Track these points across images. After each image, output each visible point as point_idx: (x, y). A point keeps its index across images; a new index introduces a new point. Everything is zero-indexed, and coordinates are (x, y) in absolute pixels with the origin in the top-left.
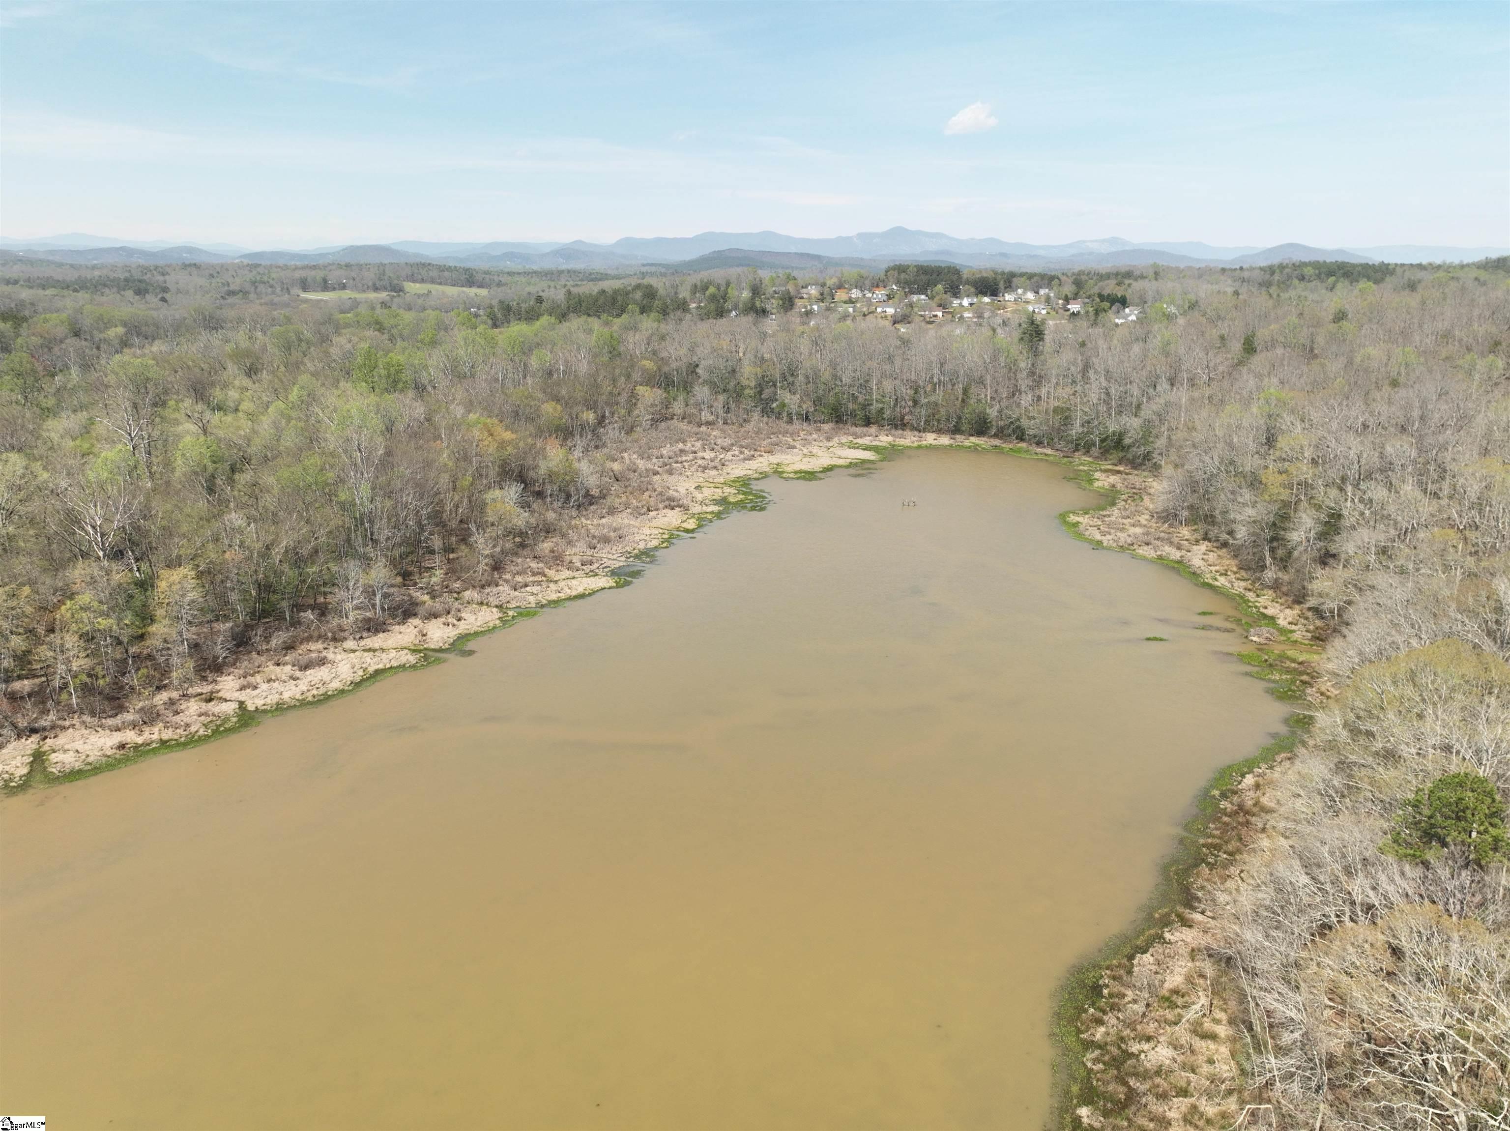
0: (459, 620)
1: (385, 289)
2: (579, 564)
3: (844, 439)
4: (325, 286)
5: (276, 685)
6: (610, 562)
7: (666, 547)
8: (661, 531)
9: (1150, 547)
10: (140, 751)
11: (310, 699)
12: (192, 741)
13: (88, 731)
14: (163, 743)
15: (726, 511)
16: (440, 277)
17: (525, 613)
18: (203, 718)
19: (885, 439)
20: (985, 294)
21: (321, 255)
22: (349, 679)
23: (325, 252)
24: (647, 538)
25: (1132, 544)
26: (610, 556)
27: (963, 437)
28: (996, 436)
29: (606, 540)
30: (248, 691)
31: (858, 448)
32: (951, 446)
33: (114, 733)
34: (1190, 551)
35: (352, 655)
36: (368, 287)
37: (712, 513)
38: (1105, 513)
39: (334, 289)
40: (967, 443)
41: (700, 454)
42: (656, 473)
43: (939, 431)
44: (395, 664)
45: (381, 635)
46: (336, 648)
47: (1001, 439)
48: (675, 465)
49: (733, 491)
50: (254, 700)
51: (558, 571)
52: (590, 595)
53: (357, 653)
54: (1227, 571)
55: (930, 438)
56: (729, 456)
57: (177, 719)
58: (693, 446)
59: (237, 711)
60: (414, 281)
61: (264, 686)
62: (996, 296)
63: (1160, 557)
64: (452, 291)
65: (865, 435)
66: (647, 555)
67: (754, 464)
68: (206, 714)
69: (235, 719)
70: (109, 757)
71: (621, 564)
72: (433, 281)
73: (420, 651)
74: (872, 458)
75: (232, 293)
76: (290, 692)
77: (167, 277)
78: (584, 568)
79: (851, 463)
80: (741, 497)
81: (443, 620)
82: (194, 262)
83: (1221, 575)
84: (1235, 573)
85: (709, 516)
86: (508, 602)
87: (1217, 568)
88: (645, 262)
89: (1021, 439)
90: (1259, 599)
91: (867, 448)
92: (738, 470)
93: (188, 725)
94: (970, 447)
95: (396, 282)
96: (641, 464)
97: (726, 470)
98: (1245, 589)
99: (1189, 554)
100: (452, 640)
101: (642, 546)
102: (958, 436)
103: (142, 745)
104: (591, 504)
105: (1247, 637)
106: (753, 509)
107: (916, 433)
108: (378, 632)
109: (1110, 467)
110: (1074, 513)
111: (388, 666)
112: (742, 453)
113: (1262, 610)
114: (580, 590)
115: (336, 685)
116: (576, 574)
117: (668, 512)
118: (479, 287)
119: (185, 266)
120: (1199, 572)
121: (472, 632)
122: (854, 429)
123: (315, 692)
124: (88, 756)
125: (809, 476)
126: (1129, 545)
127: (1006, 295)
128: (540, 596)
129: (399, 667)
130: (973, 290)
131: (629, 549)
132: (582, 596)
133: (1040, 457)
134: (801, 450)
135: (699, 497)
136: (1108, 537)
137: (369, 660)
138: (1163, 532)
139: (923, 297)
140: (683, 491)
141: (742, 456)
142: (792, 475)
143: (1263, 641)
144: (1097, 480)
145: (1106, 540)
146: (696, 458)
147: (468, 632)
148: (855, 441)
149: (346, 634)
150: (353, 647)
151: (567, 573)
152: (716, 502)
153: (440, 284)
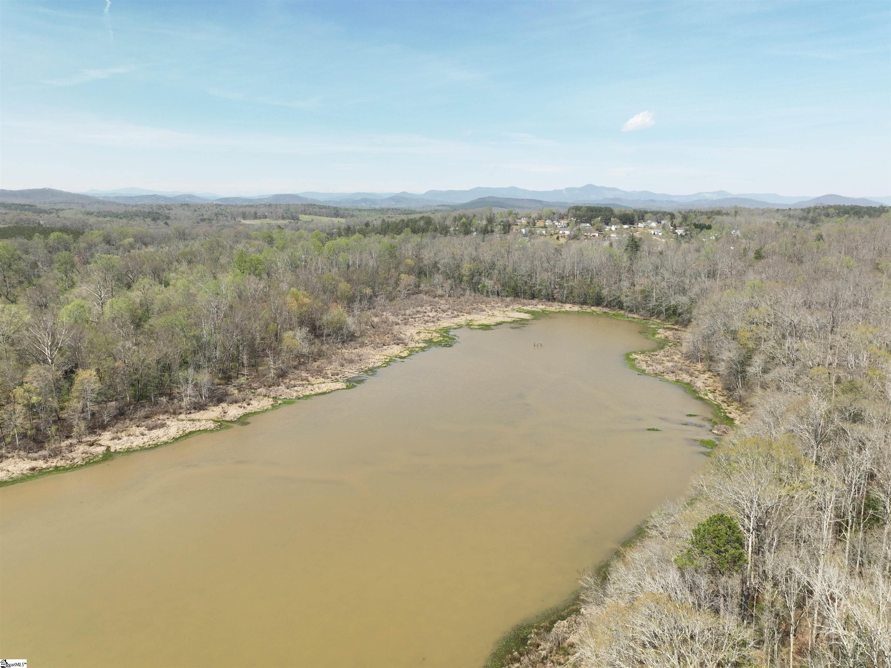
0: (249, 404)
1: (289, 218)
2: (330, 375)
3: (516, 307)
4: (255, 216)
5: (131, 438)
6: (349, 374)
7: (385, 367)
8: (386, 357)
9: (674, 374)
10: (42, 472)
11: (147, 446)
12: (73, 467)
13: (19, 460)
14: (56, 468)
15: (429, 347)
16: (320, 212)
17: (288, 402)
18: (84, 455)
19: (540, 307)
20: (624, 223)
21: (260, 199)
22: (173, 436)
23: (262, 198)
24: (376, 361)
25: (663, 373)
26: (351, 371)
27: (587, 306)
28: (606, 306)
29: (351, 361)
30: (116, 440)
31: (522, 312)
32: (578, 312)
33: (33, 461)
34: (697, 378)
35: (181, 423)
36: (279, 217)
37: (420, 347)
38: (655, 353)
39: (260, 218)
40: (589, 310)
41: (428, 314)
42: (397, 324)
43: (574, 303)
44: (202, 428)
45: (202, 412)
46: (173, 418)
47: (610, 308)
48: (411, 319)
49: (438, 335)
50: (116, 446)
51: (316, 378)
52: (329, 392)
53: (184, 422)
54: (715, 390)
55: (567, 307)
56: (444, 315)
57: (70, 455)
58: (426, 309)
59: (104, 451)
60: (305, 214)
61: (125, 438)
62: (633, 225)
63: (678, 381)
64: (326, 220)
65: (529, 305)
66: (372, 371)
67: (456, 320)
68: (86, 453)
69: (101, 456)
70: (24, 474)
71: (354, 375)
72: (316, 214)
73: (219, 422)
74: (528, 318)
75: (203, 220)
76: (137, 442)
77: (171, 211)
78: (332, 377)
79: (514, 321)
80: (441, 338)
81: (240, 404)
82: (186, 203)
83: (711, 392)
84: (720, 391)
85: (417, 349)
86: (281, 395)
87: (709, 388)
88: (440, 204)
89: (621, 308)
90: (729, 408)
91: (528, 312)
92: (445, 323)
93: (74, 459)
94: (589, 313)
95: (294, 214)
96: (392, 318)
97: (440, 323)
98: (722, 401)
99: (696, 379)
100: (239, 416)
101: (371, 366)
102: (584, 306)
103: (44, 469)
104: (351, 340)
105: (711, 430)
106: (445, 346)
107: (560, 304)
108: (201, 410)
109: (670, 326)
110: (635, 353)
111: (198, 429)
112: (452, 313)
113: (728, 415)
114: (325, 390)
115: (165, 439)
116: (326, 381)
117: (395, 347)
118: (341, 218)
119: (182, 205)
120: (698, 390)
121: (253, 412)
122: (523, 301)
123: (151, 443)
124: (13, 473)
125: (486, 327)
126: (661, 373)
127: (639, 224)
128: (300, 392)
129: (203, 430)
130: (618, 221)
131: (362, 367)
132: (324, 393)
133: (630, 319)
134: (488, 312)
135: (417, 338)
136: (651, 368)
137: (188, 426)
138: (685, 365)
139: (588, 225)
140: (408, 334)
141: (452, 315)
142: (475, 327)
143: (719, 433)
144: (659, 333)
145: (648, 370)
146: (424, 316)
147: (251, 412)
148: (522, 308)
149: (182, 411)
150: (183, 418)
151: (322, 380)
152: (425, 341)
153: (320, 216)
